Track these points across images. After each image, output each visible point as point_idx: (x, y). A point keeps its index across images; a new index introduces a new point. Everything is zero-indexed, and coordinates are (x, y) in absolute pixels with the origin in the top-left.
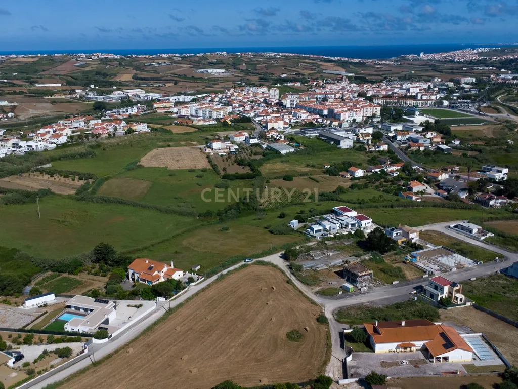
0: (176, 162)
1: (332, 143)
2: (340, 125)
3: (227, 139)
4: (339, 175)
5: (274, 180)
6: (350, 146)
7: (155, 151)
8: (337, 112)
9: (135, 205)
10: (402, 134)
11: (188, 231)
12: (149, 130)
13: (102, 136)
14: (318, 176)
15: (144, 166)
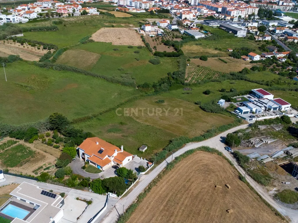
0: (118, 39)
1: (231, 32)
2: (232, 19)
3: (154, 24)
4: (241, 58)
5: (194, 59)
6: (244, 36)
7: (102, 30)
8: (229, 10)
9: (87, 74)
10: (280, 29)
12: (98, 13)
13: (64, 15)
14: (225, 58)
15: (94, 41)
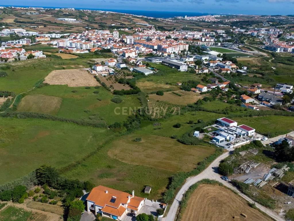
0: (73, 81)
1: (174, 67)
2: (169, 55)
3: (103, 64)
4: (191, 90)
5: (151, 95)
6: (186, 70)
7: (54, 73)
8: (164, 48)
9: (54, 119)
10: (213, 62)
11: (107, 143)
12: (45, 56)
13: (9, 60)
14: (178, 91)
15: (49, 84)
